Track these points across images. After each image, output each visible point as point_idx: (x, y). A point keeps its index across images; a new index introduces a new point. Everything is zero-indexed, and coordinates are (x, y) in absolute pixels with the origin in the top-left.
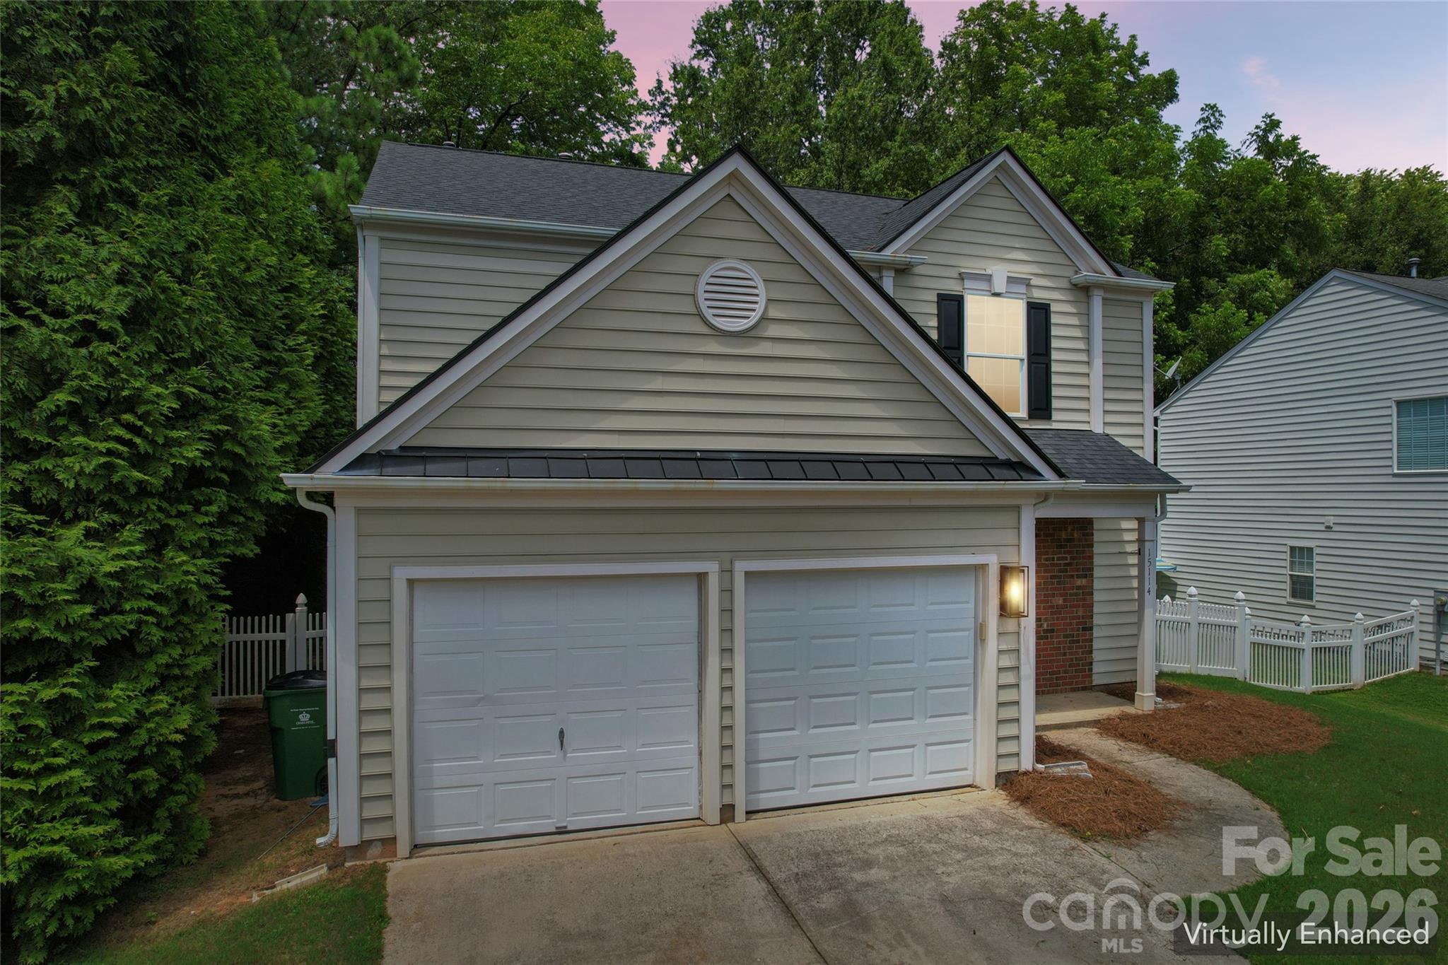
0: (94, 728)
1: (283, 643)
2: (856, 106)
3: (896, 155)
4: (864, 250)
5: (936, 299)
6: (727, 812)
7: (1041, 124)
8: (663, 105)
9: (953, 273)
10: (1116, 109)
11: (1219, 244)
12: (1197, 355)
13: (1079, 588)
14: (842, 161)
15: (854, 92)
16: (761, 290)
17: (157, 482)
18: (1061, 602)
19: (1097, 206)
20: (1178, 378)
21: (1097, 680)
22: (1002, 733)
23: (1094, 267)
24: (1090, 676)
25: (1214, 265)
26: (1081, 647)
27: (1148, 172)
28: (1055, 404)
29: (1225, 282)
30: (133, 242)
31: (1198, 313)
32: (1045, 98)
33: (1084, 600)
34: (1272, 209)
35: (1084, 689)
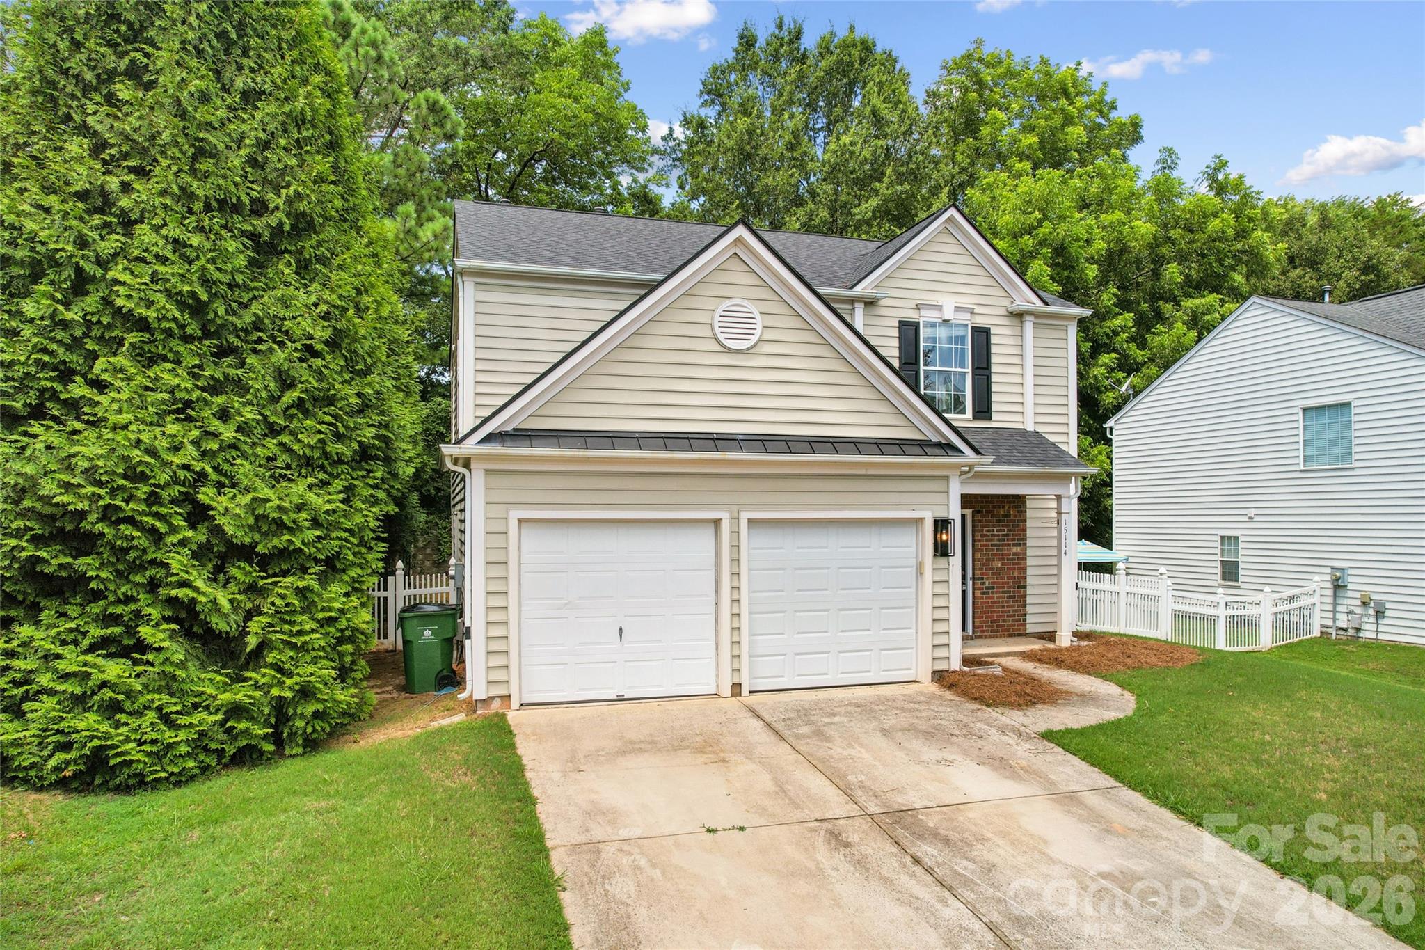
0: (323, 610)
1: (386, 599)
2: (847, 152)
3: (883, 195)
4: (840, 287)
5: (897, 325)
6: (736, 688)
7: (1017, 165)
8: (674, 151)
9: (912, 304)
10: (1088, 150)
11: (1173, 272)
12: (1153, 370)
13: (1014, 554)
14: (836, 201)
15: (846, 139)
16: (759, 320)
17: (348, 453)
18: (1000, 565)
19: (1063, 239)
20: (1131, 392)
21: (1030, 629)
22: (936, 642)
23: (1026, 298)
24: (1025, 625)
25: (1170, 290)
26: (1017, 601)
27: (1111, 208)
28: (994, 407)
29: (1180, 306)
30: (332, 291)
31: (1154, 333)
32: (1020, 141)
33: (1019, 564)
34: (1221, 240)
35: (1019, 635)
